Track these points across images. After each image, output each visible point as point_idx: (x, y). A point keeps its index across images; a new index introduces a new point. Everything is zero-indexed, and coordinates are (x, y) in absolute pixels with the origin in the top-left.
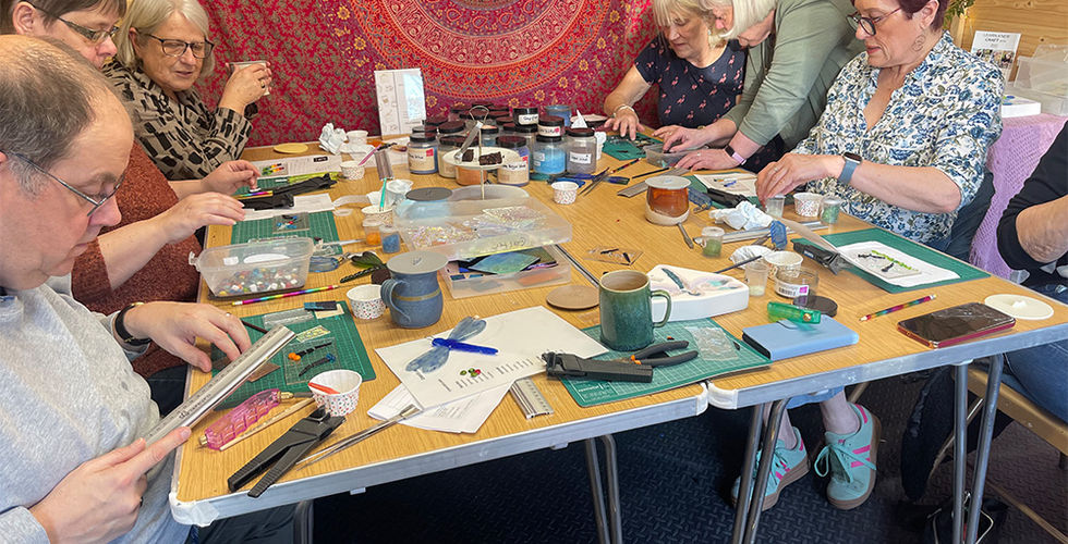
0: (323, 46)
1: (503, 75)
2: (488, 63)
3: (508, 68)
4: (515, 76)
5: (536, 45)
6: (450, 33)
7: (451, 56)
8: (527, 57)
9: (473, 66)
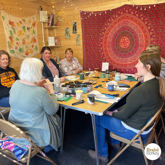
0: (99, 58)
1: (126, 65)
2: (123, 63)
3: (127, 64)
4: (128, 66)
5: (132, 61)
6: (117, 57)
7: (117, 61)
8: (130, 63)
9: (121, 63)
